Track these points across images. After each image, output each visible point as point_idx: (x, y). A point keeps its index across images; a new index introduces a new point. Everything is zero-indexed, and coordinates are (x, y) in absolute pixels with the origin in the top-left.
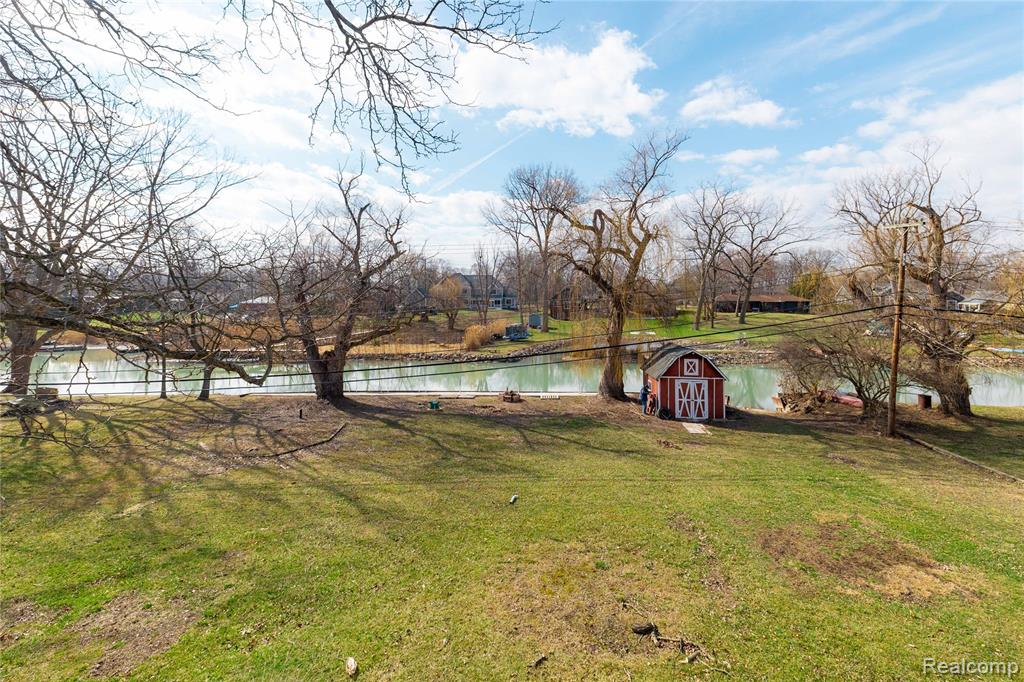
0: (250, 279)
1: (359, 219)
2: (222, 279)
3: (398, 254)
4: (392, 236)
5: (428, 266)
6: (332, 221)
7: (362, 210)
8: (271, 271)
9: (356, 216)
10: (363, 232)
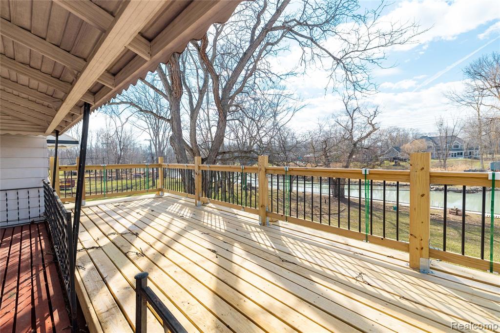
0: (305, 146)
1: (353, 115)
2: (296, 147)
3: (375, 130)
4: (371, 121)
5: (401, 133)
6: (339, 118)
7: (354, 110)
8: (312, 143)
9: (351, 114)
10: (354, 121)
